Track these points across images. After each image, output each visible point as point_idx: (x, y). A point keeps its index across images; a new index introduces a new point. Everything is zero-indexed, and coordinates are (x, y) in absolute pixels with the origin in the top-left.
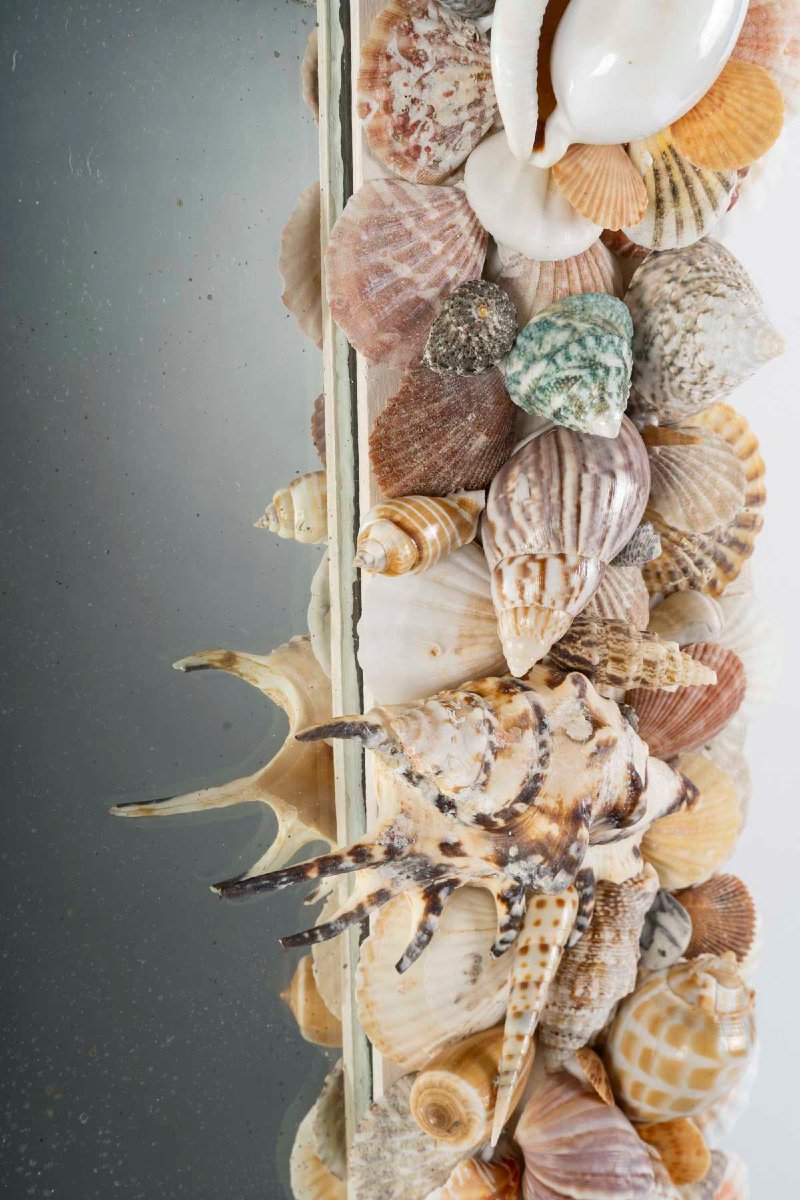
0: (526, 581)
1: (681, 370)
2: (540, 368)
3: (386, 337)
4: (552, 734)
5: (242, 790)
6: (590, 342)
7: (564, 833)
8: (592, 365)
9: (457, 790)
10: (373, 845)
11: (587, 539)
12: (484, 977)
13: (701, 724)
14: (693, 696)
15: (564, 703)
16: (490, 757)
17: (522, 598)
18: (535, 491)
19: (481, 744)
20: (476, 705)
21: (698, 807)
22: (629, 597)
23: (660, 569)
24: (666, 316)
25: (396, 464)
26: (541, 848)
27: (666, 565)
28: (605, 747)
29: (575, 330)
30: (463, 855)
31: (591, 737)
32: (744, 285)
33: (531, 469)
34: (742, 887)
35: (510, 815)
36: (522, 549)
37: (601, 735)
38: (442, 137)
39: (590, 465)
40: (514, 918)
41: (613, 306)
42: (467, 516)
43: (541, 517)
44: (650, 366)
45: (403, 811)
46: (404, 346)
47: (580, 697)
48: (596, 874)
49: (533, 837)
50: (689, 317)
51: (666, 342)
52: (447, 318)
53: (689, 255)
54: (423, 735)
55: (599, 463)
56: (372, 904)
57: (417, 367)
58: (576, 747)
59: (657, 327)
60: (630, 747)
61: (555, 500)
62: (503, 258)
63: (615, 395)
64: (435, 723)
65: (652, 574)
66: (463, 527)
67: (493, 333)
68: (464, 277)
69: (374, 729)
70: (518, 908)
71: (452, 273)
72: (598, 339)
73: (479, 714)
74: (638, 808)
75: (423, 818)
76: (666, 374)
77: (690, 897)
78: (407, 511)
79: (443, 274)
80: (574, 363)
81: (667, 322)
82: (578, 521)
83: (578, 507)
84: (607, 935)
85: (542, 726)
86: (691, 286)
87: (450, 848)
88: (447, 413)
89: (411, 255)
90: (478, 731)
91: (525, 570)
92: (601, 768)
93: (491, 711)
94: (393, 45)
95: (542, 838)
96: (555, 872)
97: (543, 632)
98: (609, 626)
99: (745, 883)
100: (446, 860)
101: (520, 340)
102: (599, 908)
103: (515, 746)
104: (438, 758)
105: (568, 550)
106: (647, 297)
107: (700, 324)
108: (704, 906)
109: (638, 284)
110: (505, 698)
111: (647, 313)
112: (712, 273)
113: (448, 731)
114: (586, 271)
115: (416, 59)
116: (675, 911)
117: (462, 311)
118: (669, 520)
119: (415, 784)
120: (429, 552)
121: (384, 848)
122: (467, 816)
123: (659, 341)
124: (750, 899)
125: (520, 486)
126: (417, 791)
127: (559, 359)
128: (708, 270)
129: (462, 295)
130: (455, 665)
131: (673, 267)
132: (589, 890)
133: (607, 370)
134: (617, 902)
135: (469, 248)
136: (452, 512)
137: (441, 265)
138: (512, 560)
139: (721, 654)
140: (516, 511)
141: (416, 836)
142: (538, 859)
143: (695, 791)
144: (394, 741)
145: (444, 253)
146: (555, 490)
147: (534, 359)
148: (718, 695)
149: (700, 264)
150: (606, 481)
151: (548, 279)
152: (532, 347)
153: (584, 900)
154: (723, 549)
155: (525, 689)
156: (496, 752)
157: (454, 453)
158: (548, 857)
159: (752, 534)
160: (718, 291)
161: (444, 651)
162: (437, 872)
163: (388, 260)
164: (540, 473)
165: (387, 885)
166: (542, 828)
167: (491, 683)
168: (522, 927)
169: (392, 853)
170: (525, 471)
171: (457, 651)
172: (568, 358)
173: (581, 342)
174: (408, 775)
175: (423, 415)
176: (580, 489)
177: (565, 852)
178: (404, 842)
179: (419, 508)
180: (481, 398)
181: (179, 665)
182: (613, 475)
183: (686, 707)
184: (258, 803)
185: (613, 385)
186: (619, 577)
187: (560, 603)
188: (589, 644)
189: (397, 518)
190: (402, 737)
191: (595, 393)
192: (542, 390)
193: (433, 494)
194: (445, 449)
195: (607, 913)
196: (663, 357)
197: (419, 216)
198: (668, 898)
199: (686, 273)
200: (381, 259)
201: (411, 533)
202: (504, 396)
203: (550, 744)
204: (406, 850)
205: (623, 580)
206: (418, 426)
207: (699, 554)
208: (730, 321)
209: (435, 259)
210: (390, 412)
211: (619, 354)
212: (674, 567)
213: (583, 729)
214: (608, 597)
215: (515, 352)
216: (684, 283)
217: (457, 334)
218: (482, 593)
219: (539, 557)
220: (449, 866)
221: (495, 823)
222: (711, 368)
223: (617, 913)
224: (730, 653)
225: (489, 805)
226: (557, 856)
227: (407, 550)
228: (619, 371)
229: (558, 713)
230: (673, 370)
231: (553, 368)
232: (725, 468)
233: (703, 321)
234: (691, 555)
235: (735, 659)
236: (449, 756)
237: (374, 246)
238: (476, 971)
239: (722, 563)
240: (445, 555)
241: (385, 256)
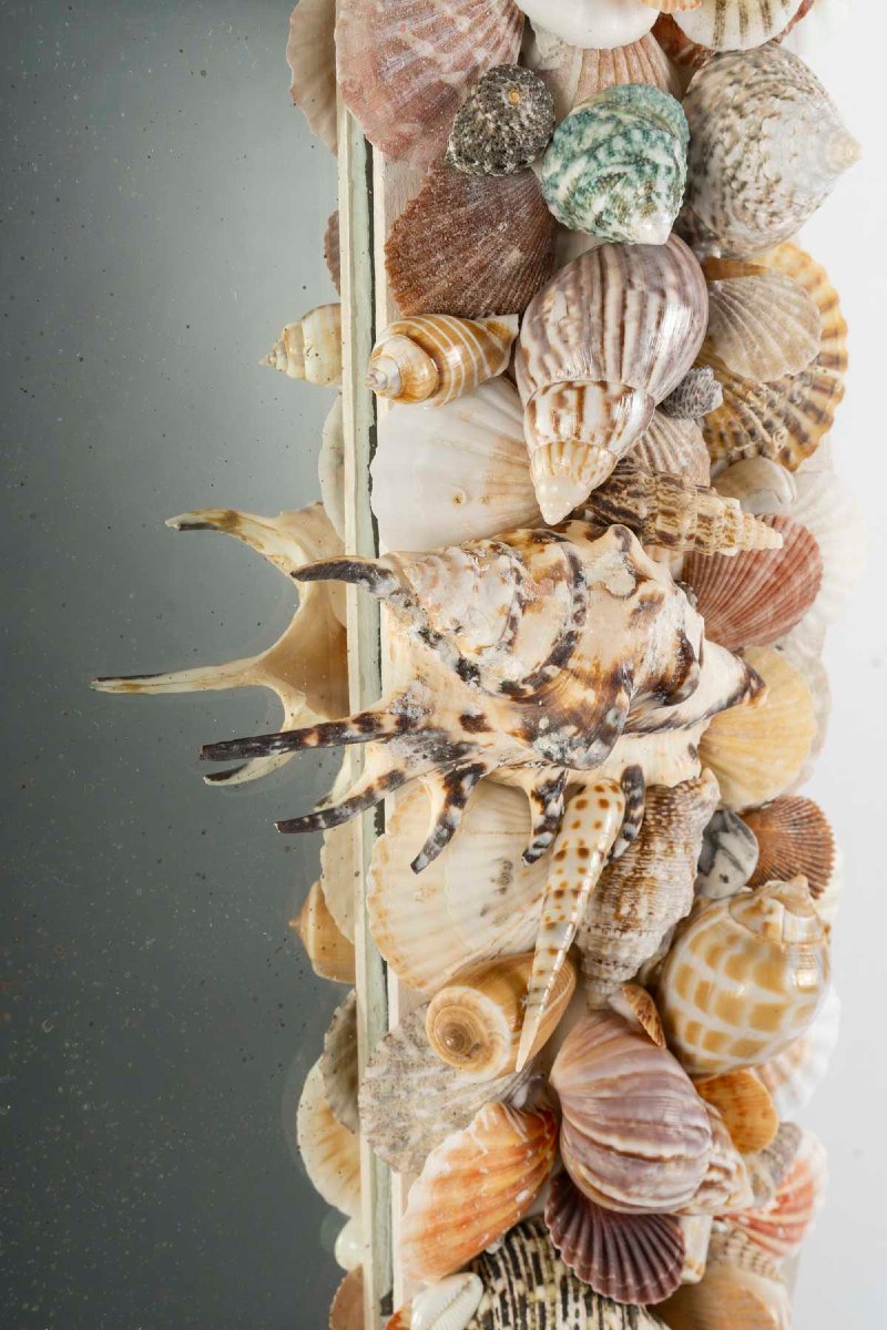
0: (562, 412)
1: (744, 185)
2: (579, 166)
3: (405, 128)
4: (589, 588)
5: (243, 672)
6: (637, 135)
7: (600, 700)
8: (638, 161)
9: (479, 651)
10: (383, 713)
11: (632, 365)
12: (514, 887)
13: (769, 611)
14: (759, 576)
15: (605, 556)
16: (517, 610)
17: (556, 429)
18: (574, 310)
19: (507, 594)
20: (504, 553)
21: (763, 700)
22: (686, 454)
23: (723, 429)
24: (727, 122)
25: (416, 276)
26: (575, 717)
27: (730, 424)
28: (650, 605)
29: (619, 122)
30: (487, 729)
31: (634, 592)
32: (816, 90)
33: (570, 286)
34: (819, 812)
35: (541, 680)
36: (558, 376)
37: (645, 589)
39: (637, 281)
40: (550, 819)
41: (664, 100)
42: (497, 342)
43: (580, 338)
44: (709, 180)
45: (418, 677)
46: (425, 142)
47: (623, 550)
48: (645, 774)
49: (566, 706)
50: (754, 122)
51: (727, 152)
52: (474, 104)
53: (756, 57)
54: (441, 584)
55: (646, 280)
56: (384, 787)
57: (443, 167)
58: (615, 602)
59: (717, 135)
60: (680, 615)
61: (595, 319)
62: (543, 47)
63: (664, 197)
64: (454, 570)
65: (714, 436)
66: (493, 354)
67: (526, 123)
68: (495, 62)
69: (384, 573)
70: (555, 807)
71: (480, 55)
72: (646, 134)
73: (504, 562)
74: (688, 679)
75: (442, 687)
76: (727, 190)
77: (758, 818)
78: (431, 329)
79: (470, 56)
80: (618, 158)
81: (729, 129)
82: (622, 344)
83: (622, 327)
84: (658, 846)
85: (577, 578)
86: (756, 89)
87: (472, 722)
88: (478, 220)
89: (433, 29)
90: (504, 581)
91: (561, 400)
92: (645, 629)
93: (520, 560)
95: (575, 706)
96: (589, 742)
97: (580, 471)
98: (659, 477)
99: (822, 809)
100: (467, 737)
101: (558, 135)
102: (649, 817)
103: (546, 598)
104: (456, 610)
105: (610, 377)
106: (706, 102)
107: (765, 130)
108: (775, 829)
109: (697, 88)
110: (537, 547)
111: (706, 119)
112: (780, 76)
113: (469, 579)
114: (635, 65)
116: (740, 831)
117: (491, 96)
118: (733, 367)
119: (432, 646)
120: (450, 377)
121: (396, 718)
122: (491, 683)
123: (719, 151)
124: (829, 827)
125: (557, 305)
126: (435, 654)
127: (601, 154)
128: (775, 73)
129: (491, 78)
130: (482, 517)
131: (736, 69)
132: (637, 793)
133: (655, 168)
134: (670, 811)
135: (501, 29)
136: (479, 334)
137: (467, 45)
138: (546, 389)
139: (792, 530)
140: (551, 332)
141: (433, 706)
142: (571, 729)
143: (761, 683)
144: (408, 592)
145: (471, 31)
146: (595, 308)
147: (573, 157)
148: (789, 578)
149: (768, 68)
150: (654, 301)
151: (592, 71)
152: (571, 143)
153: (632, 803)
154: (797, 414)
155: (559, 540)
156: (525, 605)
157: (483, 268)
158: (582, 727)
159: (831, 402)
160: (787, 95)
161: (470, 499)
162: (458, 751)
163: (407, 36)
164: (579, 290)
165: (400, 765)
166: (576, 694)
167: (522, 534)
168: (558, 830)
169: (405, 724)
170: (563, 289)
171: (486, 500)
172: (611, 153)
173: (626, 135)
174: (425, 634)
175: (447, 221)
176: (624, 307)
177: (602, 720)
178: (419, 712)
179: (442, 325)
180: (515, 207)
181: (173, 523)
182: (663, 295)
183: (752, 589)
184: (260, 687)
185: (662, 184)
186: (675, 430)
187: (600, 439)
188: (636, 494)
189: (415, 333)
190: (417, 585)
191: (642, 191)
192: (582, 191)
193: (459, 315)
194: (472, 262)
195: (659, 822)
196: (723, 170)
198: (732, 817)
199: (751, 75)
200: (399, 34)
201: (431, 352)
202: (540, 205)
203: (587, 598)
204: (422, 722)
205: (679, 435)
206: (441, 233)
207: (768, 414)
208: (799, 125)
209: (461, 36)
210: (410, 215)
211: (669, 151)
212: (738, 427)
213: (625, 583)
214: (661, 451)
215: (552, 150)
216: (748, 86)
217: (485, 123)
218: (515, 436)
219: (577, 385)
220: (471, 744)
221: (523, 691)
222: (778, 181)
223: (670, 823)
224: (804, 530)
225: (516, 669)
226: (592, 727)
227: (424, 372)
228: (669, 170)
229: (597, 566)
230: (735, 185)
231: (594, 164)
232: (796, 310)
233: (768, 126)
234: (759, 414)
235: (809, 538)
236: (471, 609)
237: (390, 19)
238: (505, 879)
239: (795, 430)
240: (472, 385)
241: (403, 31)
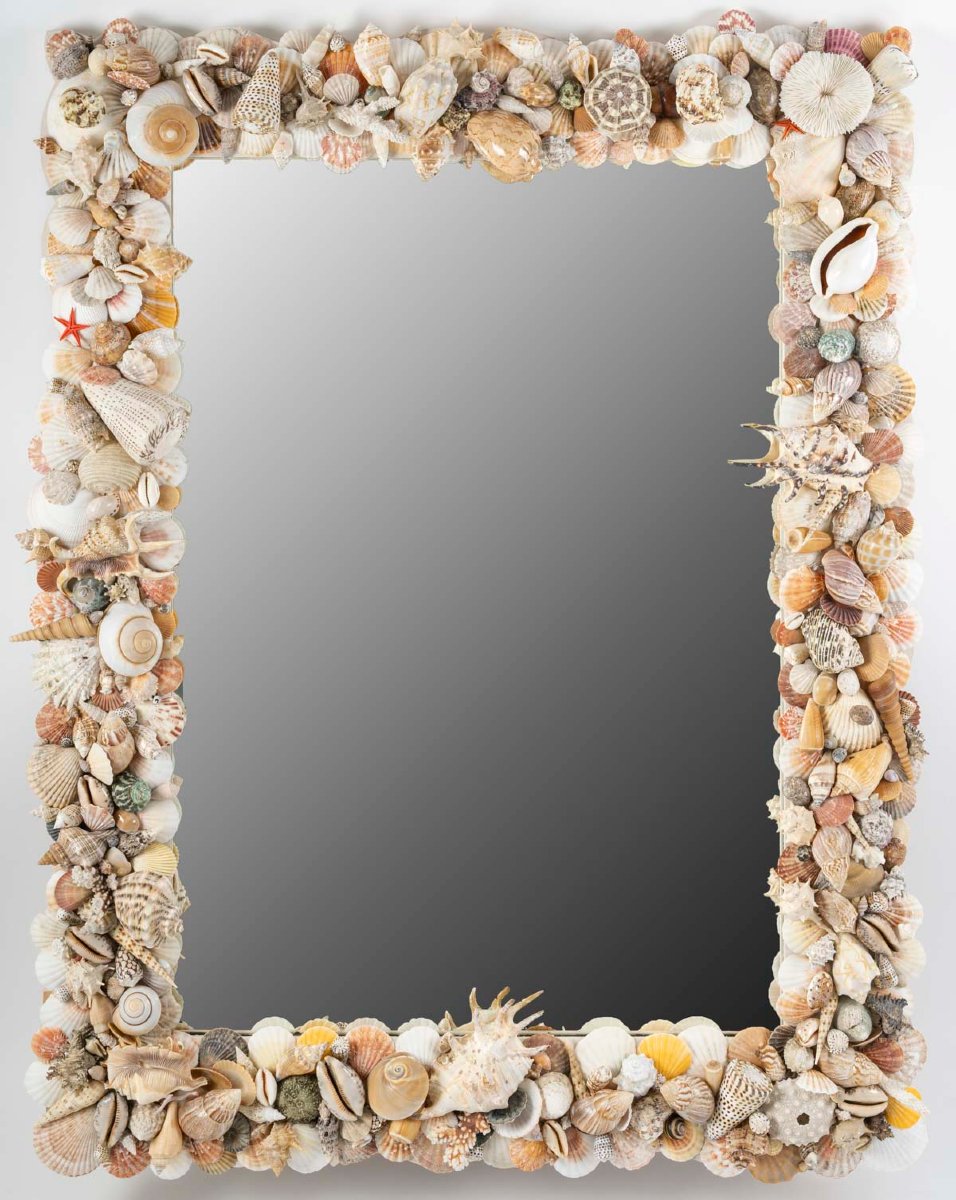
3: (788, 339)
4: (822, 436)
8: (835, 345)
9: (798, 450)
10: (777, 462)
11: (834, 388)
12: (812, 512)
13: (885, 453)
15: (827, 430)
18: (824, 376)
19: (803, 437)
22: (860, 412)
30: (800, 468)
35: (810, 456)
36: (819, 391)
38: (803, 292)
39: (836, 371)
42: (808, 384)
43: (825, 383)
45: (785, 455)
46: (793, 341)
47: (833, 430)
52: (801, 334)
53: (873, 323)
57: (797, 347)
61: (827, 379)
62: (821, 322)
66: (807, 386)
67: (812, 338)
68: (809, 326)
69: (776, 430)
71: (804, 324)
75: (790, 458)
77: (886, 509)
78: (791, 381)
79: (802, 324)
84: (850, 507)
86: (873, 330)
87: (796, 466)
88: (804, 357)
93: (808, 431)
94: (791, 271)
99: (908, 511)
101: (822, 339)
102: (850, 500)
103: (812, 438)
104: (791, 439)
106: (860, 333)
107: (870, 339)
109: (859, 330)
111: (859, 337)
113: (797, 434)
114: (843, 324)
115: (796, 274)
117: (804, 332)
118: (870, 392)
121: (780, 464)
122: (801, 457)
123: (861, 342)
125: (821, 376)
126: (789, 450)
127: (828, 343)
130: (801, 422)
131: (869, 326)
134: (857, 500)
135: (811, 319)
136: (804, 383)
137: (802, 321)
138: (817, 394)
140: (819, 382)
141: (789, 461)
145: (802, 319)
146: (828, 376)
147: (824, 344)
148: (892, 446)
151: (832, 326)
152: (824, 341)
153: (844, 495)
154: (897, 406)
156: (806, 438)
157: (805, 368)
159: (910, 405)
161: (800, 419)
164: (825, 372)
165: (782, 476)
168: (823, 499)
169: (782, 465)
178: (785, 462)
180: (813, 355)
181: (742, 425)
183: (878, 447)
188: (839, 418)
189: (787, 381)
192: (826, 351)
193: (799, 377)
194: (803, 367)
195: (854, 502)
197: (796, 310)
198: (877, 507)
201: (791, 386)
202: (819, 354)
203: (821, 438)
204: (786, 465)
205: (857, 408)
207: (886, 406)
209: (800, 320)
215: (820, 342)
216: (870, 330)
223: (857, 503)
225: (805, 452)
227: (789, 388)
229: (825, 432)
231: (827, 345)
234: (882, 404)
235: (898, 437)
236: (796, 440)
238: (810, 509)
239: (897, 410)
240: (801, 393)
241: (787, 319)
